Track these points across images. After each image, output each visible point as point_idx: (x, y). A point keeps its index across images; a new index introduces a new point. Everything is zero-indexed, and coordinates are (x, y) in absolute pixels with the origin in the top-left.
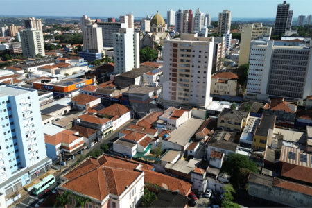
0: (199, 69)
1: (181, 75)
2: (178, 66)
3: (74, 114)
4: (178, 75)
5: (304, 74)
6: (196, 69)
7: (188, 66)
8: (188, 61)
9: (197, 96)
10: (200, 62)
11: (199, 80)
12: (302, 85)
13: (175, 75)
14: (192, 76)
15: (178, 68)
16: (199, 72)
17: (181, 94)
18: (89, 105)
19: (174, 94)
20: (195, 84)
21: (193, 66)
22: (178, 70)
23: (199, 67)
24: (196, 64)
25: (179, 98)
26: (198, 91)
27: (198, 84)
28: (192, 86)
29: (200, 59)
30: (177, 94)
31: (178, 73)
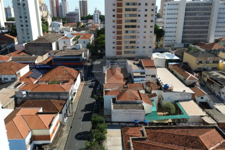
0: (146, 18)
1: (126, 27)
2: (123, 16)
3: (6, 87)
4: (123, 27)
5: (208, 23)
6: (142, 18)
7: (135, 15)
8: (134, 10)
9: (144, 47)
10: (146, 10)
11: (146, 29)
12: (207, 32)
13: (119, 27)
14: (139, 27)
15: (124, 19)
16: (146, 21)
17: (127, 47)
18: (19, 74)
19: (120, 48)
20: (141, 35)
21: (139, 16)
22: (123, 21)
23: (146, 16)
24: (142, 13)
25: (125, 52)
26: (144, 42)
27: (145, 34)
28: (138, 37)
29: (146, 7)
30: (123, 48)
31: (124, 24)
